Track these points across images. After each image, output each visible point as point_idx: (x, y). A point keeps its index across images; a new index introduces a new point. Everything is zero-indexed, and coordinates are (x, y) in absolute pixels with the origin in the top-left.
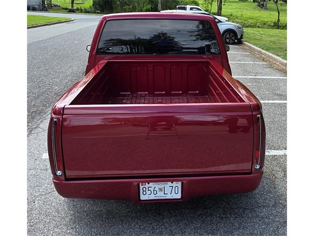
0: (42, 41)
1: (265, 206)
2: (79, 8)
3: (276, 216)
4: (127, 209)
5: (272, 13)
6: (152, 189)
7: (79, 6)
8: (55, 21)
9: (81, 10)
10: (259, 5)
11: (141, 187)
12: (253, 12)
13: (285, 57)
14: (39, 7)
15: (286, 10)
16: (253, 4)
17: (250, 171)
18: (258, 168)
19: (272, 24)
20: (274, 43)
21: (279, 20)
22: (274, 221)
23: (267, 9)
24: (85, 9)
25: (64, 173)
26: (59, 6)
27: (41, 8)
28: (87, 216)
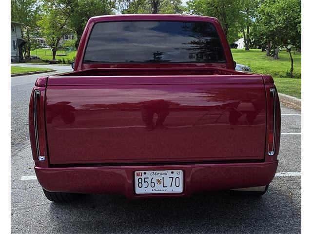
0: (20, 86)
1: (281, 217)
2: (62, 60)
3: (294, 224)
4: (119, 219)
5: (284, 62)
6: (149, 181)
7: (61, 58)
8: (34, 71)
9: (64, 61)
10: (268, 55)
11: (137, 178)
12: (262, 62)
13: (300, 97)
14: (16, 59)
15: (300, 59)
16: (262, 53)
17: (263, 158)
18: (272, 154)
19: (285, 75)
20: (288, 88)
21: (292, 69)
22: (292, 229)
23: (278, 58)
24: (69, 61)
25: (48, 157)
26: (39, 58)
27: (18, 61)
28: (73, 225)
